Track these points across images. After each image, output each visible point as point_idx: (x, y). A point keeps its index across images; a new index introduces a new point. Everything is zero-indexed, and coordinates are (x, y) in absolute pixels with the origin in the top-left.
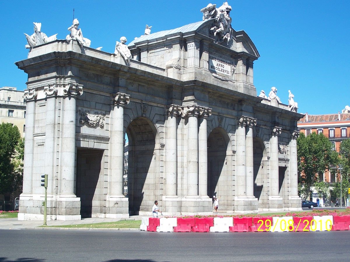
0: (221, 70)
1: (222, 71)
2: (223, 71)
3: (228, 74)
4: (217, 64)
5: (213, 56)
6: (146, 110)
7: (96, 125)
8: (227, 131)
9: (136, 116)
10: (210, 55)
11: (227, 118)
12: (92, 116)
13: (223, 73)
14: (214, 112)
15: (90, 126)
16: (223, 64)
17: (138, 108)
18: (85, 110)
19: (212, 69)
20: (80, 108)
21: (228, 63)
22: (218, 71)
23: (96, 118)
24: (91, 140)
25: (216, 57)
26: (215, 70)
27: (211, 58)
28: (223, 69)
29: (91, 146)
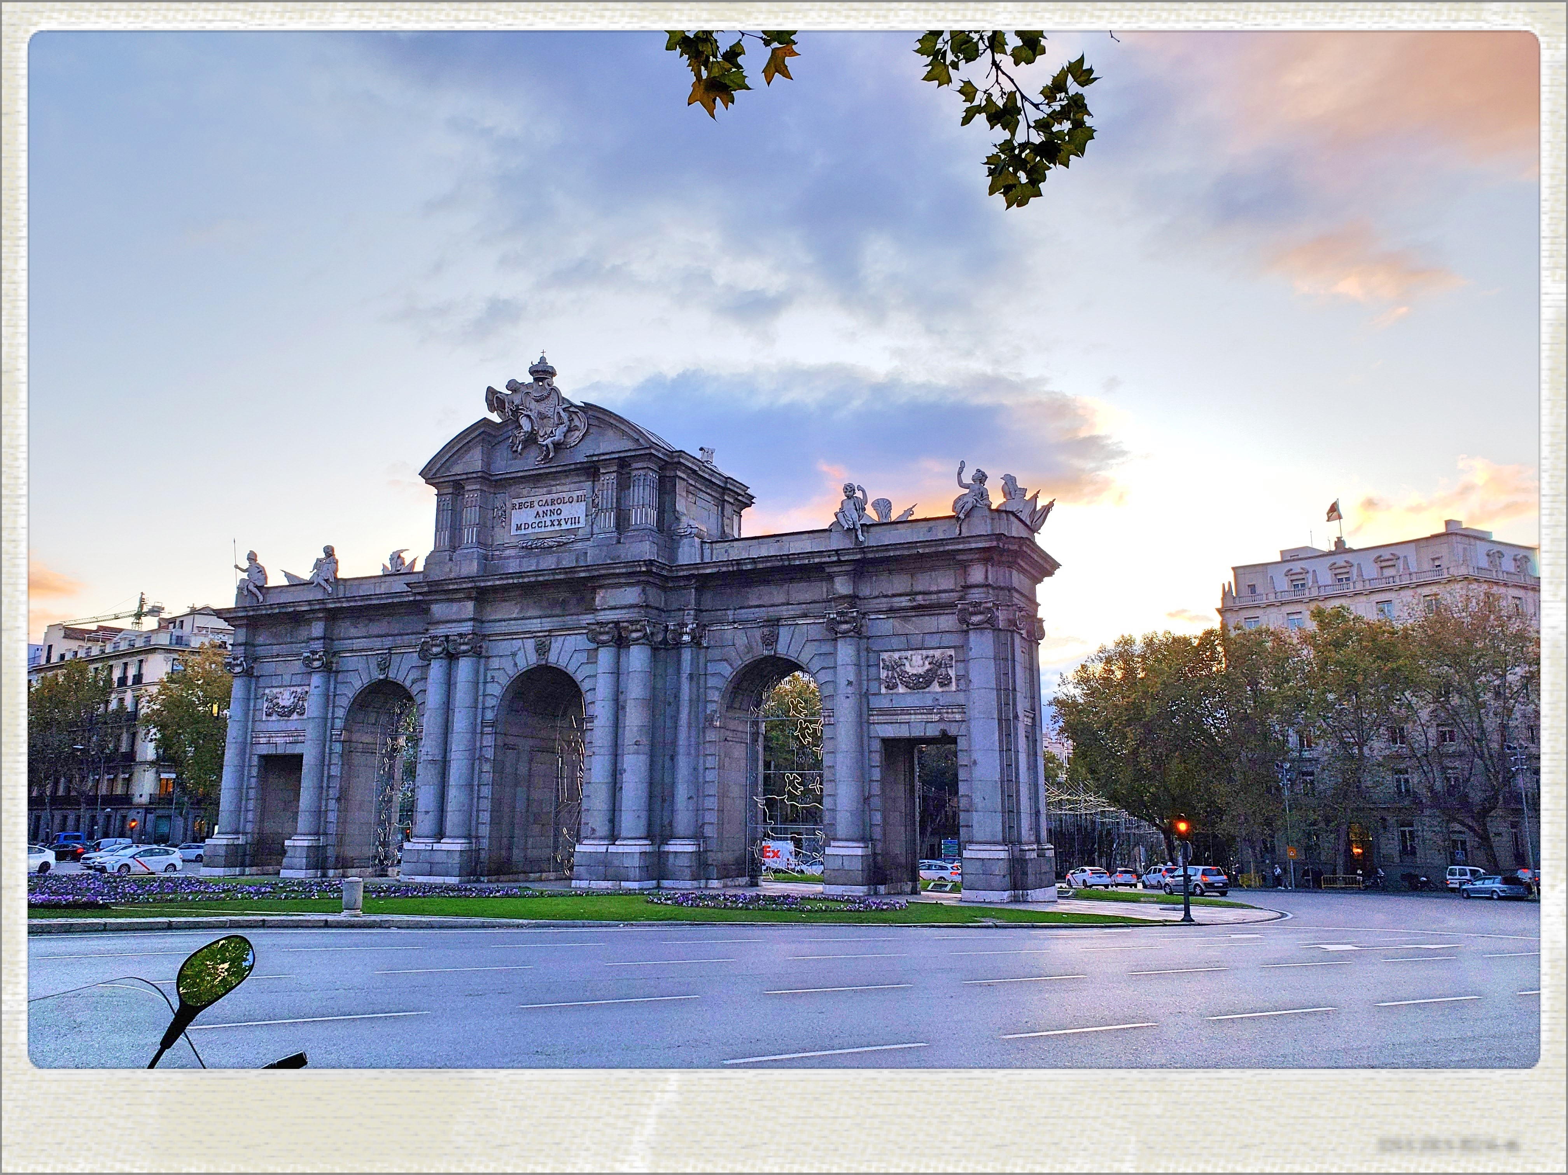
0: (549, 523)
1: (553, 525)
2: (556, 523)
3: (577, 526)
4: (538, 513)
5: (523, 500)
6: (384, 667)
7: (291, 712)
8: (569, 668)
9: (366, 681)
10: (515, 501)
11: (568, 637)
12: (286, 699)
13: (557, 528)
14: (516, 633)
15: (281, 716)
16: (560, 506)
17: (371, 666)
18: (275, 690)
19: (519, 532)
20: (267, 691)
21: (575, 499)
22: (540, 530)
23: (292, 700)
24: (279, 740)
25: (533, 499)
26: (530, 531)
27: (517, 507)
28: (559, 517)
29: (280, 751)
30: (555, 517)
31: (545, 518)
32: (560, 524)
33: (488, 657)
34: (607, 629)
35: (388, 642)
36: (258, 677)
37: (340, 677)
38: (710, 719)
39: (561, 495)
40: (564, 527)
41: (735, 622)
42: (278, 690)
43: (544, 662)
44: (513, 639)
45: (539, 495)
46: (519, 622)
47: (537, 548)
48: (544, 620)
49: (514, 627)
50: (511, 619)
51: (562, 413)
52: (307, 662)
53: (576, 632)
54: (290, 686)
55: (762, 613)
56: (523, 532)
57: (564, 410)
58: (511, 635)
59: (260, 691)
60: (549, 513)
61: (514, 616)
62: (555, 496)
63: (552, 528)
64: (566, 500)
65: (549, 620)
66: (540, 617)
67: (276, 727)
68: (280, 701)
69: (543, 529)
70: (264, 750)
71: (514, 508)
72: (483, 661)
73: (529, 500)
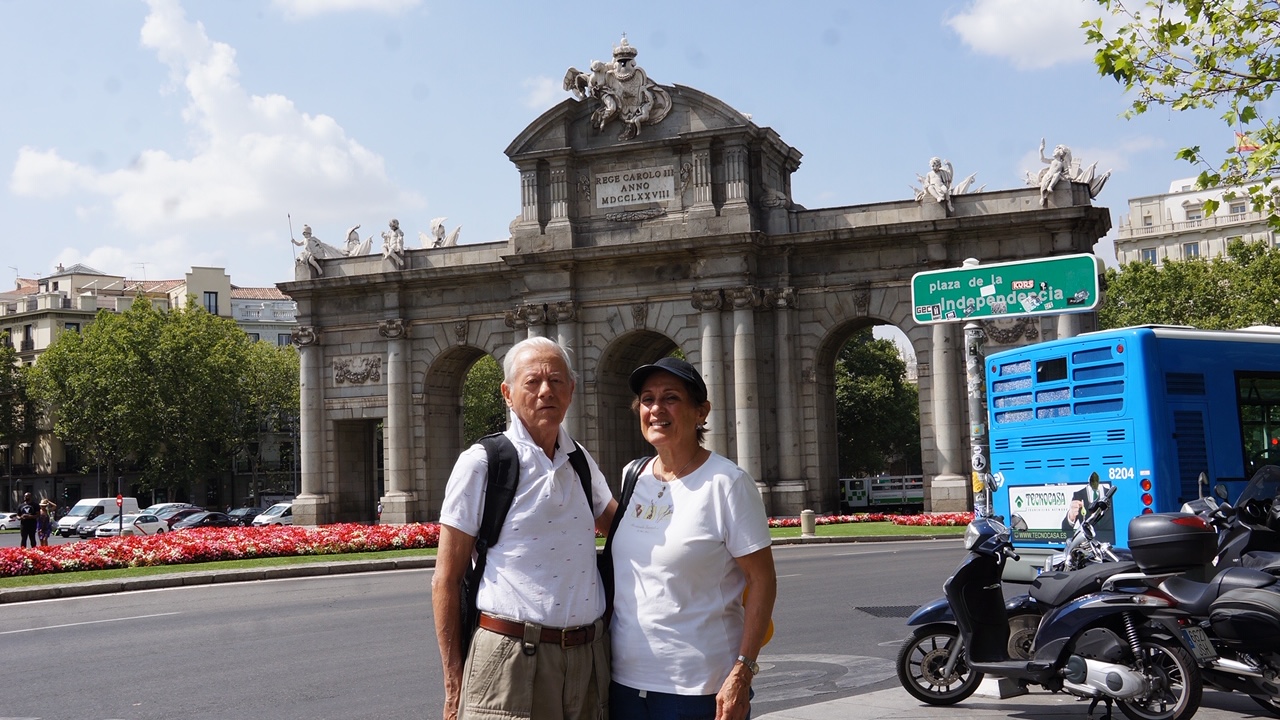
0: (636, 197)
1: (640, 198)
2: (644, 196)
3: (667, 199)
4: (624, 187)
5: (608, 175)
6: (463, 333)
7: (365, 378)
8: (668, 332)
9: (444, 347)
10: (598, 176)
11: (665, 304)
12: (358, 366)
13: (646, 201)
14: (611, 301)
15: (354, 383)
16: (646, 181)
17: (448, 333)
18: (344, 359)
19: (605, 206)
20: (335, 359)
21: (662, 173)
22: (627, 203)
23: (364, 367)
24: (355, 405)
25: (618, 174)
26: (617, 204)
27: (602, 181)
28: (646, 191)
29: (357, 415)
30: (642, 191)
31: (632, 192)
32: (648, 197)
33: (585, 323)
34: (711, 297)
35: (466, 309)
36: (325, 346)
37: (416, 345)
38: (806, 374)
39: (647, 170)
40: (653, 200)
41: (826, 287)
42: (348, 358)
43: (643, 327)
44: (607, 306)
45: (626, 171)
46: (614, 290)
47: (626, 220)
48: (640, 288)
49: (609, 294)
50: (605, 287)
51: (647, 93)
52: (384, 332)
53: (673, 298)
54: (361, 354)
55: (854, 277)
56: (610, 205)
57: (648, 89)
58: (605, 303)
59: (328, 361)
60: (636, 187)
61: (609, 284)
62: (641, 171)
63: (640, 202)
64: (653, 174)
65: (646, 287)
66: (637, 285)
67: (349, 392)
68: (350, 368)
69: (631, 203)
70: (339, 415)
71: (598, 181)
72: (580, 325)
73: (614, 174)
